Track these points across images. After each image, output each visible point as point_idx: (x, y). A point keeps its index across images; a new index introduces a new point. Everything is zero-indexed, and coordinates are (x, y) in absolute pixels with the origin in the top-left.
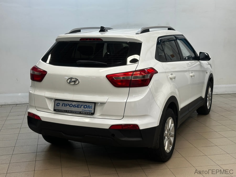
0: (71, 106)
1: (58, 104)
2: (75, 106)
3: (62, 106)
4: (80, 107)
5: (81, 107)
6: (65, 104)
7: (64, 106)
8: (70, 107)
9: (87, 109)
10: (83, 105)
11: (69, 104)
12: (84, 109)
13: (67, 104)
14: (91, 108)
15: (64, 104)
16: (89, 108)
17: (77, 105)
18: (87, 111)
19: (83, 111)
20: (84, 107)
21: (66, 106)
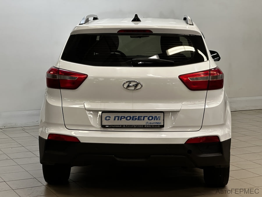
0: (128, 118)
1: (108, 118)
2: (134, 119)
3: (115, 119)
4: (142, 119)
5: (144, 119)
6: (119, 117)
7: (118, 120)
8: (128, 121)
9: (153, 121)
10: (147, 117)
11: (124, 117)
12: (149, 121)
13: (121, 117)
14: (159, 120)
15: (117, 117)
16: (157, 120)
17: (137, 118)
18: (153, 123)
19: (147, 124)
20: (149, 119)
21: (121, 120)
